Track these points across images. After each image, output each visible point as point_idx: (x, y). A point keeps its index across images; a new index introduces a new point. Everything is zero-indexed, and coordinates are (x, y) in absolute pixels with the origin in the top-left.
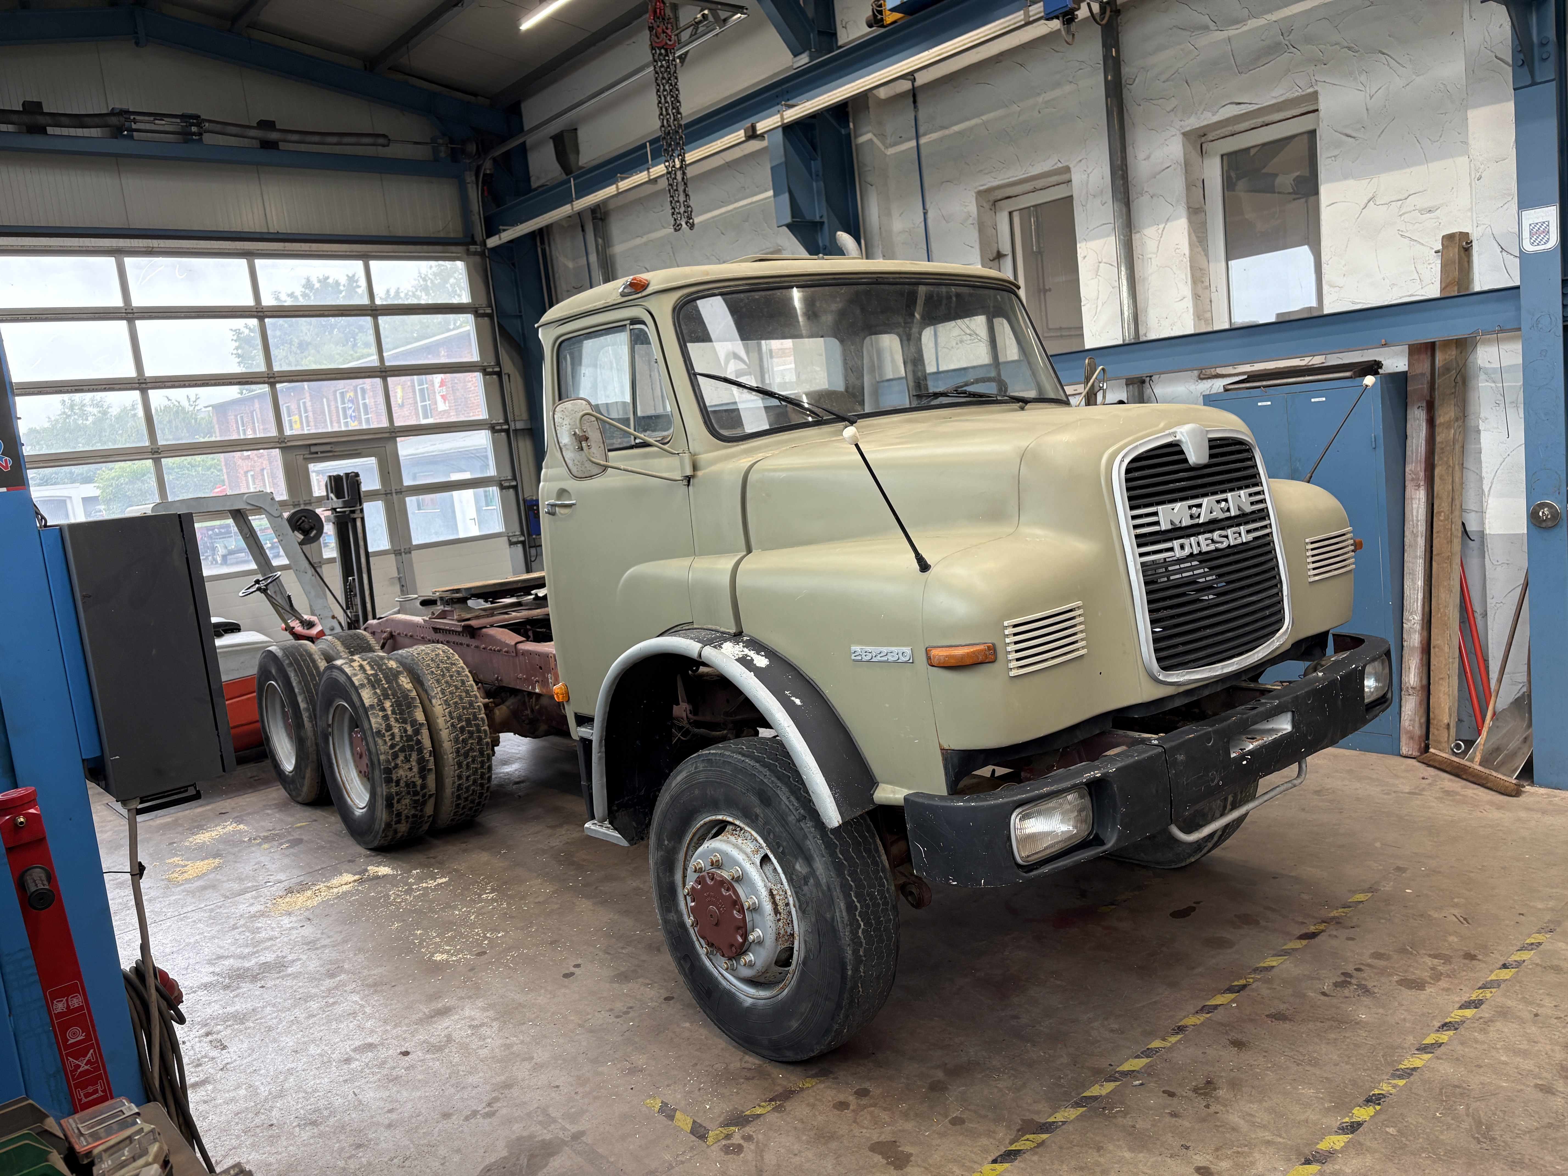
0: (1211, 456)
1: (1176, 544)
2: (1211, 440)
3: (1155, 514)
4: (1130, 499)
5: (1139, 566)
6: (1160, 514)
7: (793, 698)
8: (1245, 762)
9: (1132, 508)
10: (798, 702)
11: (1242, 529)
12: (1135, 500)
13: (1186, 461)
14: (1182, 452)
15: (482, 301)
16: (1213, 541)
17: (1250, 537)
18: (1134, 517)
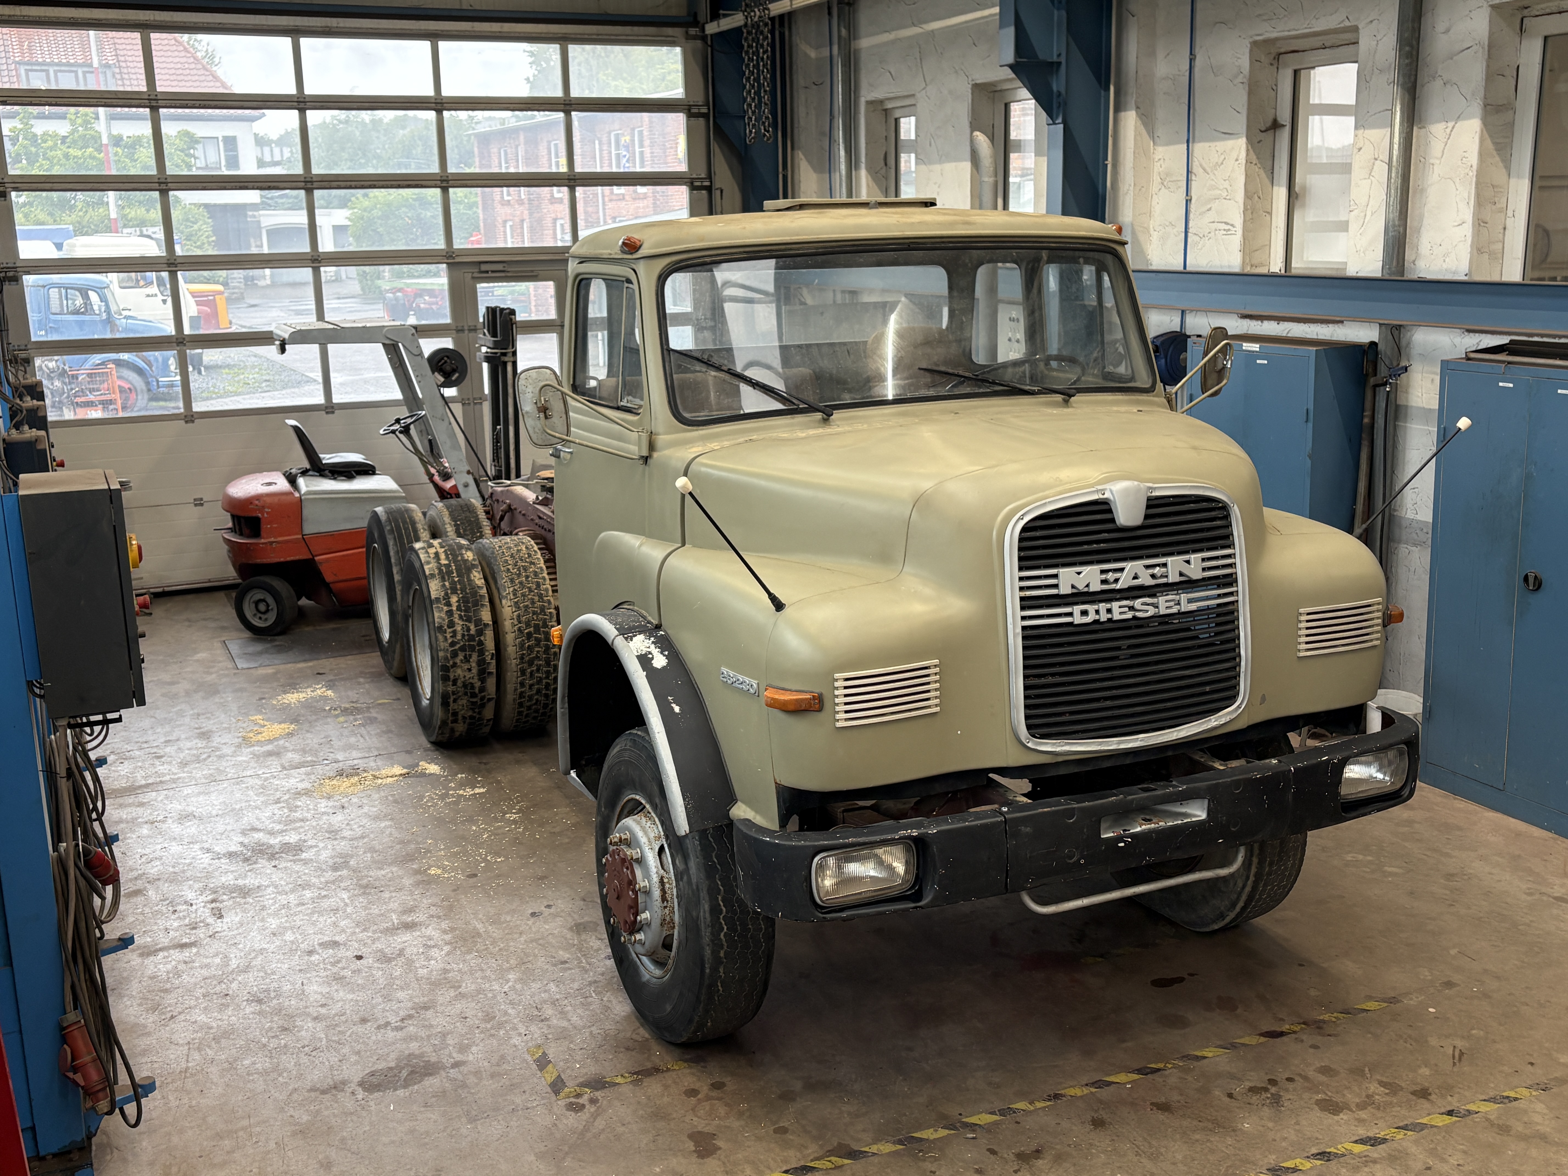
0: (1147, 517)
1: (1077, 609)
2: (1149, 499)
3: (1055, 576)
4: (1020, 559)
5: (1019, 630)
6: (1060, 576)
7: (674, 705)
8: (1122, 845)
9: (1021, 569)
10: (677, 709)
11: (1184, 597)
12: (1026, 561)
13: (1113, 520)
14: (1110, 511)
15: (700, 99)
16: (1132, 608)
17: (1193, 607)
18: (1021, 579)
